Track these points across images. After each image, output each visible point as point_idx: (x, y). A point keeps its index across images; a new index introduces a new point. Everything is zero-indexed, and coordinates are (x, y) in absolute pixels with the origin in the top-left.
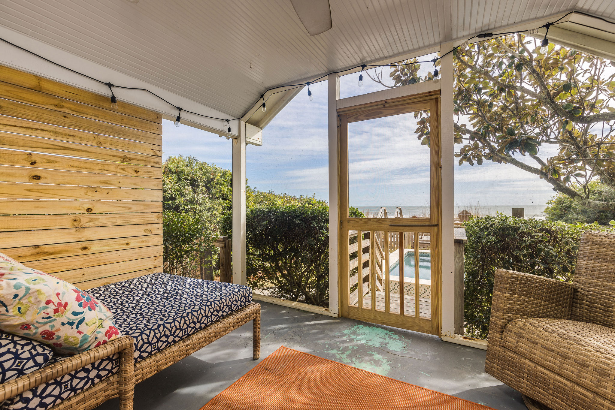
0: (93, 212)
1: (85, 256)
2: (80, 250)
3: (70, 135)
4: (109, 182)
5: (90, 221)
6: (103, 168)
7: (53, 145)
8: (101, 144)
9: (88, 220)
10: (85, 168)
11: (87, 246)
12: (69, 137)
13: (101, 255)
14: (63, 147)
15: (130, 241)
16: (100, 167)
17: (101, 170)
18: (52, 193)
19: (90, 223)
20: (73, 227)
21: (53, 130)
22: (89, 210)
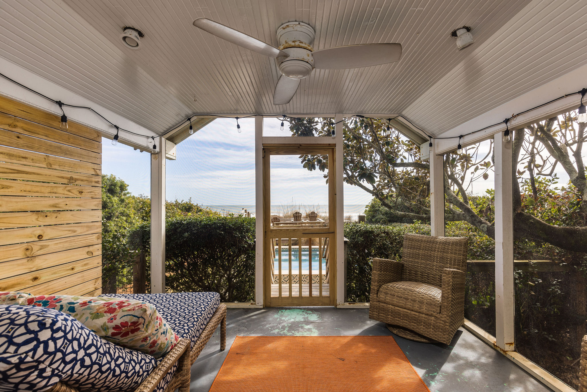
0: (44, 239)
1: (36, 287)
2: (31, 282)
3: (23, 157)
4: (57, 206)
5: (41, 249)
6: (52, 191)
7: (7, 168)
8: (51, 165)
9: (38, 247)
10: (36, 192)
11: (38, 276)
12: (22, 159)
13: (50, 284)
14: (17, 170)
15: (75, 266)
16: (49, 189)
17: (51, 193)
18: (6, 222)
19: (41, 251)
20: (25, 257)
21: (8, 152)
22: (40, 237)
